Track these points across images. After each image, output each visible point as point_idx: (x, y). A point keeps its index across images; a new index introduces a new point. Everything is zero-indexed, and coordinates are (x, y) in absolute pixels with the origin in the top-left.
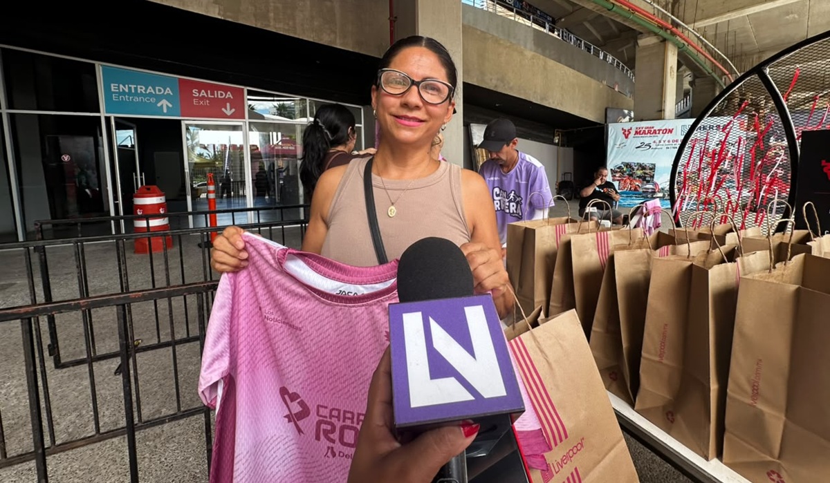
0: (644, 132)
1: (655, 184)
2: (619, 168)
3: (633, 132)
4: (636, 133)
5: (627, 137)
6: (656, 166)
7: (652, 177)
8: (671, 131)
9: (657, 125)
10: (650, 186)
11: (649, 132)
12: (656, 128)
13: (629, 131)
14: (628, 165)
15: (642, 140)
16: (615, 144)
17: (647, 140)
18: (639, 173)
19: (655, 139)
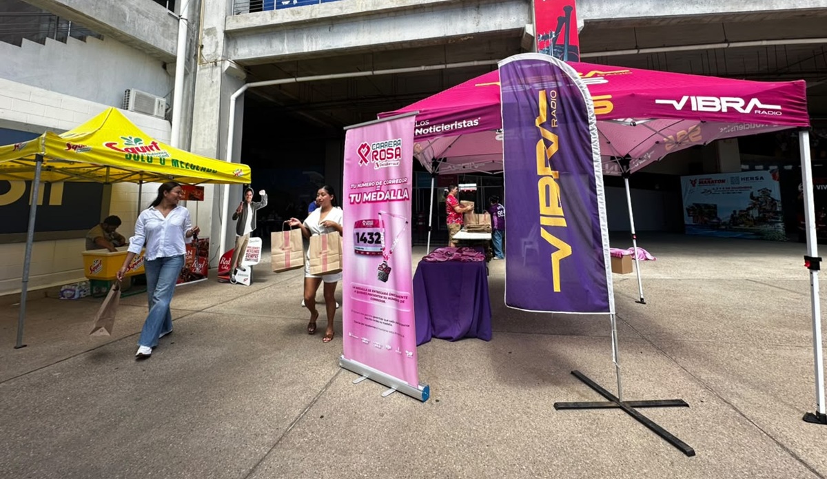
0: (705, 182)
1: (719, 219)
2: (692, 207)
3: (698, 182)
4: (700, 183)
5: (694, 185)
6: (718, 206)
7: (716, 214)
8: (723, 181)
9: (714, 177)
10: (715, 220)
11: (709, 182)
12: (714, 179)
13: (695, 181)
14: (697, 205)
15: (706, 187)
16: (686, 190)
17: (708, 188)
18: (706, 211)
19: (713, 187)
